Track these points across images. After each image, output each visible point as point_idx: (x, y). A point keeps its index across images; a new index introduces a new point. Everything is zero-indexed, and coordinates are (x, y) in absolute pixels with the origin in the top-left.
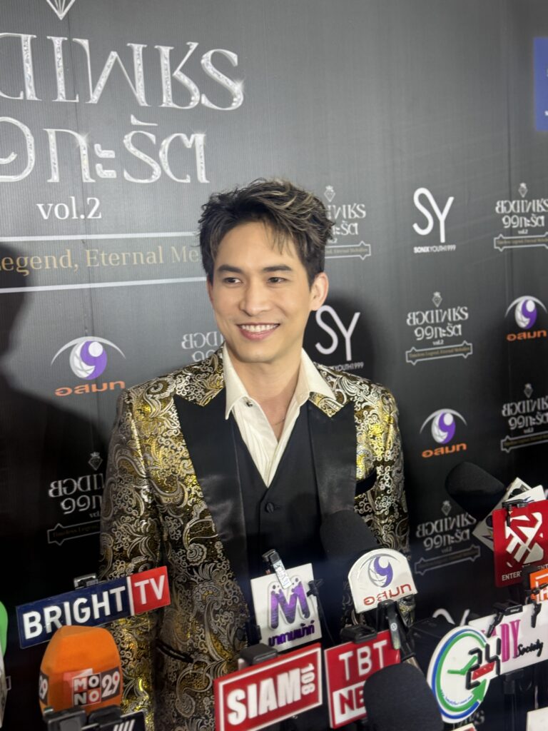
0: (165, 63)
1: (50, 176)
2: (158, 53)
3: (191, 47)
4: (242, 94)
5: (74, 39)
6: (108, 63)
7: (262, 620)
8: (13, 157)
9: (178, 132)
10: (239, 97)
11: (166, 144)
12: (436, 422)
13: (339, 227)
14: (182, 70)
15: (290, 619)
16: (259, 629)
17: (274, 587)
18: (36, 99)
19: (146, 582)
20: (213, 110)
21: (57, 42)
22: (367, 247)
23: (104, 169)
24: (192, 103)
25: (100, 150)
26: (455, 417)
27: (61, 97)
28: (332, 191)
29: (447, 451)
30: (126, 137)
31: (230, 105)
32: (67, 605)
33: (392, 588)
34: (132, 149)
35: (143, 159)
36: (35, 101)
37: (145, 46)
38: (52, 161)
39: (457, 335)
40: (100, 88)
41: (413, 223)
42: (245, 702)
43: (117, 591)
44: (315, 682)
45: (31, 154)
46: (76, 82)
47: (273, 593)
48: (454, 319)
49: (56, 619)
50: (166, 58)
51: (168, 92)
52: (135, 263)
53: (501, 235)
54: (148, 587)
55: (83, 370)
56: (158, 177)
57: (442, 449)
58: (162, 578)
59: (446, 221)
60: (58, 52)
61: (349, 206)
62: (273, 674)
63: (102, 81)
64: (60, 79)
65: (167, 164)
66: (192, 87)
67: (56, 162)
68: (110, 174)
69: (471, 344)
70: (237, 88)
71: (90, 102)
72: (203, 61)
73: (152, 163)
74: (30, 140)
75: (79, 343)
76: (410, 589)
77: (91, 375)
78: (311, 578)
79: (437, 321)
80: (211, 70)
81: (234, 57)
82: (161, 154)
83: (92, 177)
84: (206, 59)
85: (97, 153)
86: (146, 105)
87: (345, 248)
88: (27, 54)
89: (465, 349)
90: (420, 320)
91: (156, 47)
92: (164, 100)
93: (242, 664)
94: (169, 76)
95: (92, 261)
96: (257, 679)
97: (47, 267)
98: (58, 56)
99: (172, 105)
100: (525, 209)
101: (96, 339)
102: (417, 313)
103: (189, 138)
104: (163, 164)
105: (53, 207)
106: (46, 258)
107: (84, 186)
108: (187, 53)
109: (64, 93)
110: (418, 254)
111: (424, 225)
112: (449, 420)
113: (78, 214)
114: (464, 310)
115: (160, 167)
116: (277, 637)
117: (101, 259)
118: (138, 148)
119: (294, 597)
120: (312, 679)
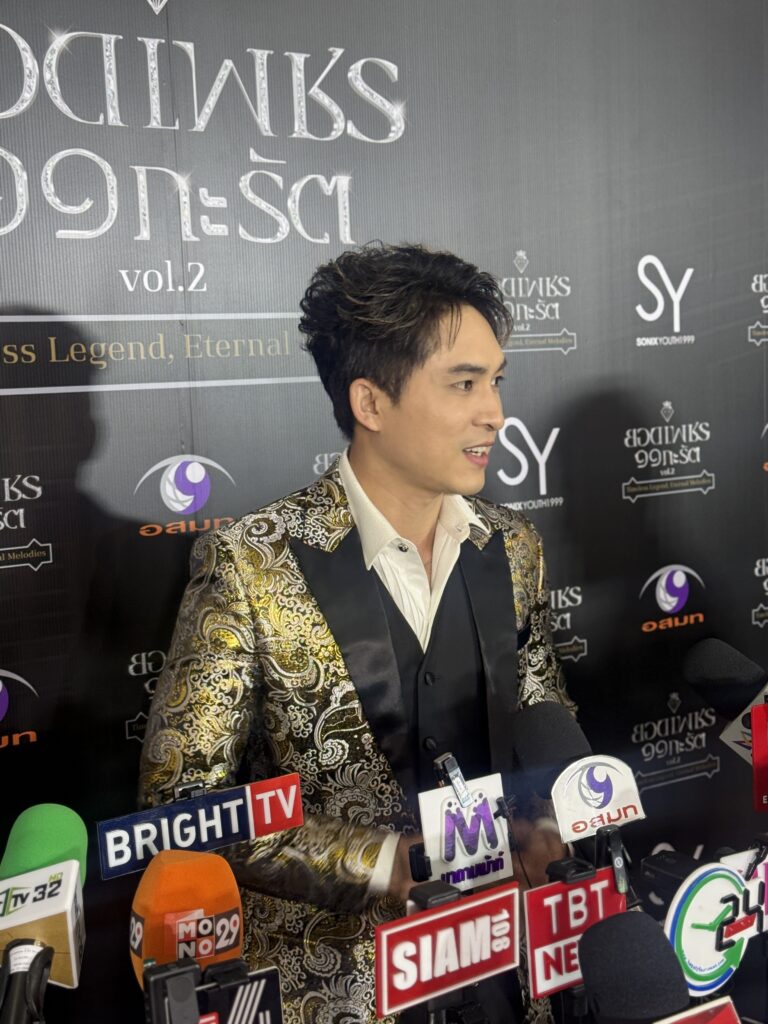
0: (298, 76)
1: (138, 232)
2: (289, 62)
3: (334, 54)
4: (402, 120)
5: (174, 42)
6: (220, 76)
7: (434, 850)
8: (88, 204)
9: (313, 173)
10: (399, 125)
11: (297, 189)
12: (663, 582)
13: (534, 308)
14: (320, 87)
15: (471, 849)
16: (429, 862)
17: (450, 805)
18: (121, 124)
19: (272, 793)
20: (364, 142)
21: (152, 45)
22: (572, 337)
23: (212, 222)
24: (333, 133)
25: (207, 196)
26: (688, 576)
27: (155, 122)
28: (525, 258)
29: (677, 623)
30: (242, 178)
31: (386, 136)
32: (164, 822)
33: (611, 810)
34: (250, 196)
35: (266, 210)
36: (119, 127)
37: (272, 52)
38: (141, 210)
39: (694, 461)
40: (208, 110)
41: (637, 305)
42: (415, 959)
43: (232, 805)
44: (510, 935)
45: (113, 201)
46: (177, 103)
47: (448, 813)
48: (691, 440)
49: (150, 841)
50: (300, 70)
51: (301, 117)
52: (252, 354)
53: (758, 323)
54: (274, 801)
55: (178, 501)
56: (286, 235)
57: (670, 621)
58: (293, 789)
59: (682, 302)
60: (151, 60)
61: (548, 279)
62: (455, 922)
63: (212, 101)
64: (155, 98)
65: (298, 218)
66: (335, 110)
67: (147, 212)
68: (220, 229)
69: (713, 475)
70: (396, 112)
71: (195, 129)
72: (350, 75)
73: (278, 215)
74: (112, 181)
75: (173, 463)
76: (636, 812)
77: (188, 509)
78: (500, 793)
79: (667, 441)
80: (360, 86)
81: (393, 69)
82: (290, 203)
83: (194, 233)
84: (355, 71)
85: (203, 201)
86: (271, 134)
87: (542, 338)
88: (110, 63)
89: (704, 481)
90: (643, 441)
91: (287, 54)
92: (296, 129)
93: (412, 907)
94: (304, 94)
95: (192, 350)
96: (432, 929)
97: (132, 358)
98: (153, 64)
99: (306, 135)
101: (196, 458)
102: (639, 430)
103: (329, 182)
104: (293, 216)
105: (141, 276)
106: (131, 344)
107: (184, 245)
108: (328, 63)
109: (158, 116)
110: (642, 347)
111: (651, 308)
112: (680, 580)
113: (175, 286)
114: (704, 427)
115: (289, 222)
116: (452, 873)
117: (205, 348)
118: (259, 195)
119: (476, 819)
120: (506, 931)
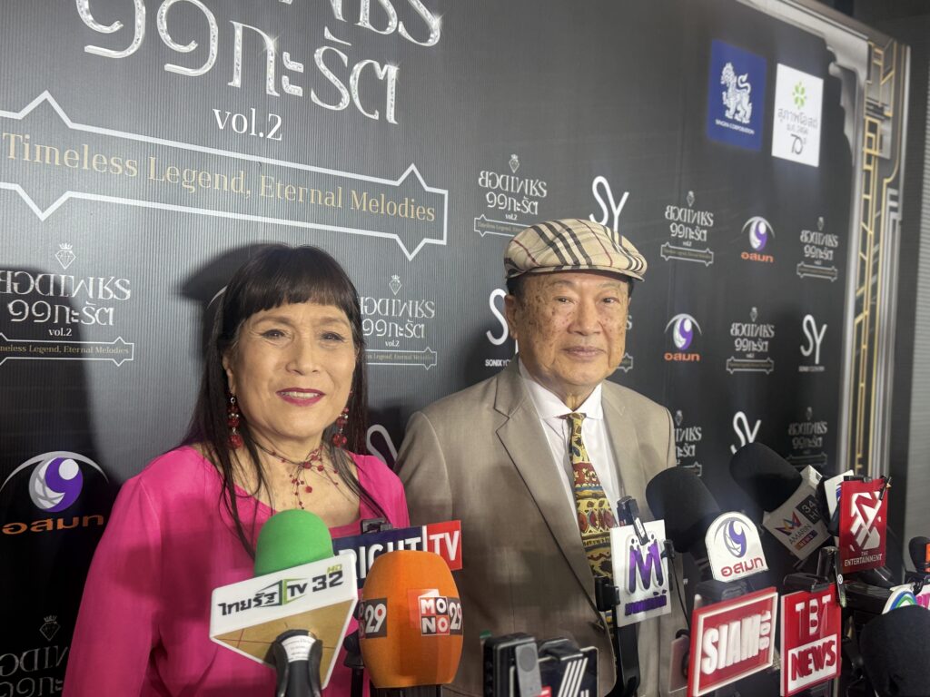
1: (231, 80)
4: (439, 30)
7: (620, 580)
8: (193, 46)
9: (372, 59)
10: (436, 33)
11: (358, 68)
13: (520, 203)
15: (647, 586)
17: (633, 541)
19: (441, 536)
20: (409, 41)
23: (291, 83)
24: (388, 29)
25: (289, 60)
28: (517, 161)
30: (317, 51)
31: (426, 41)
32: (363, 549)
33: (746, 559)
34: (322, 67)
35: (333, 82)
38: (236, 61)
41: (589, 213)
42: (716, 645)
43: (413, 542)
44: (770, 635)
45: (214, 48)
47: (632, 547)
51: (366, 10)
52: (312, 201)
53: (668, 243)
54: (443, 542)
56: (346, 106)
58: (457, 534)
59: (620, 217)
62: (740, 616)
65: (357, 93)
66: (391, 10)
67: (240, 63)
68: (297, 91)
69: (632, 358)
73: (341, 87)
74: (214, 29)
76: (762, 564)
78: (664, 537)
82: (352, 78)
83: (276, 89)
85: (285, 63)
86: (341, 18)
89: (626, 362)
92: (361, 19)
95: (267, 191)
97: (217, 187)
99: (368, 25)
100: (691, 220)
103: (382, 68)
104: (353, 91)
105: (231, 117)
106: (217, 176)
107: (267, 98)
111: (600, 218)
113: (257, 132)
115: (349, 96)
116: (633, 604)
117: (277, 189)
118: (329, 67)
119: (650, 556)
